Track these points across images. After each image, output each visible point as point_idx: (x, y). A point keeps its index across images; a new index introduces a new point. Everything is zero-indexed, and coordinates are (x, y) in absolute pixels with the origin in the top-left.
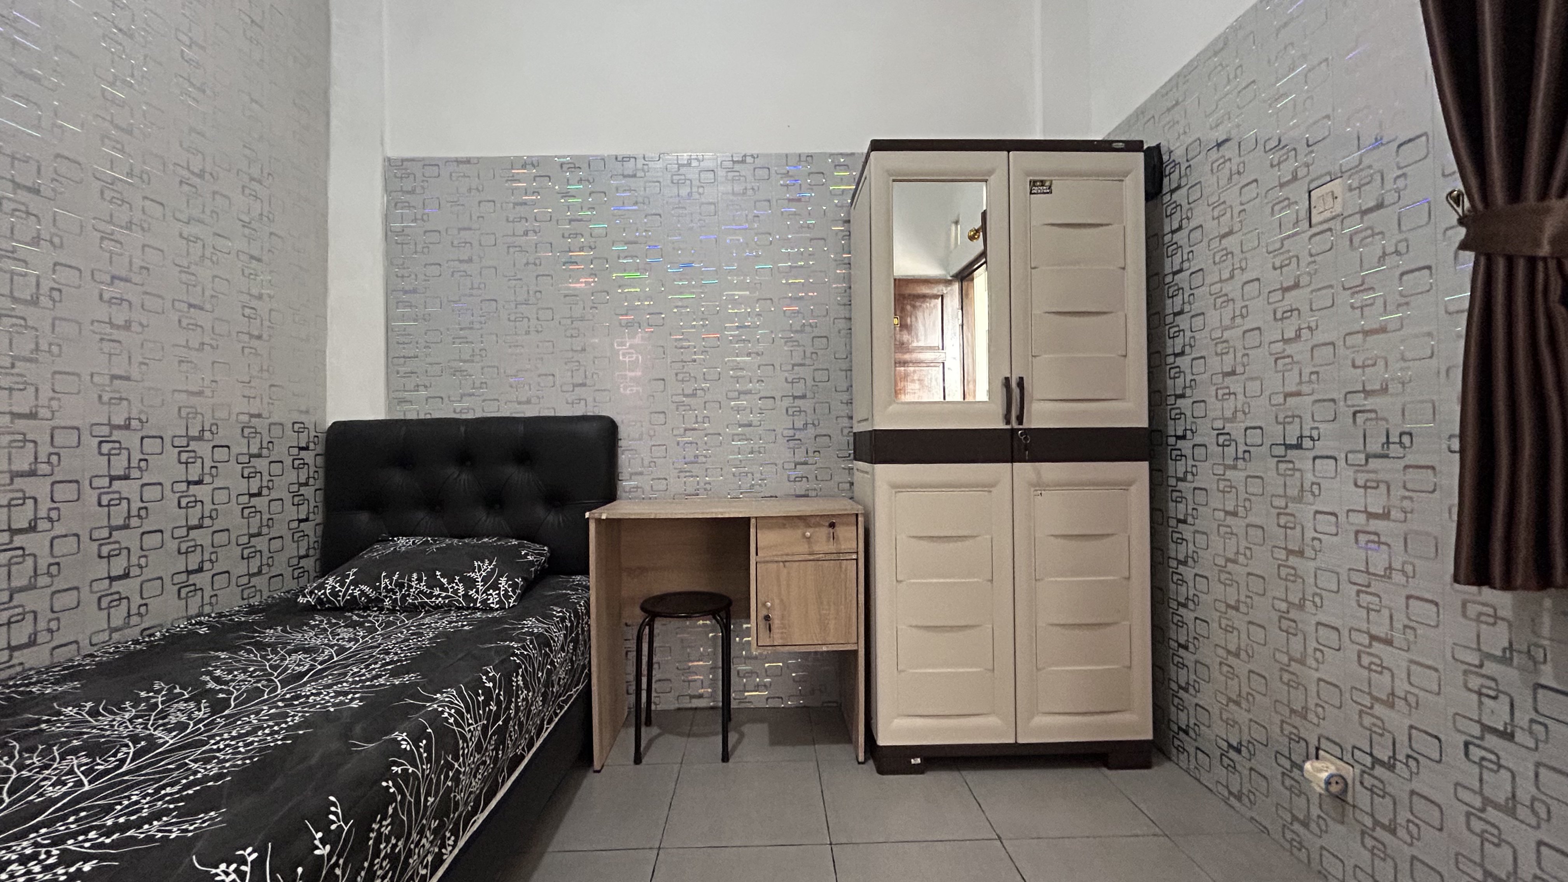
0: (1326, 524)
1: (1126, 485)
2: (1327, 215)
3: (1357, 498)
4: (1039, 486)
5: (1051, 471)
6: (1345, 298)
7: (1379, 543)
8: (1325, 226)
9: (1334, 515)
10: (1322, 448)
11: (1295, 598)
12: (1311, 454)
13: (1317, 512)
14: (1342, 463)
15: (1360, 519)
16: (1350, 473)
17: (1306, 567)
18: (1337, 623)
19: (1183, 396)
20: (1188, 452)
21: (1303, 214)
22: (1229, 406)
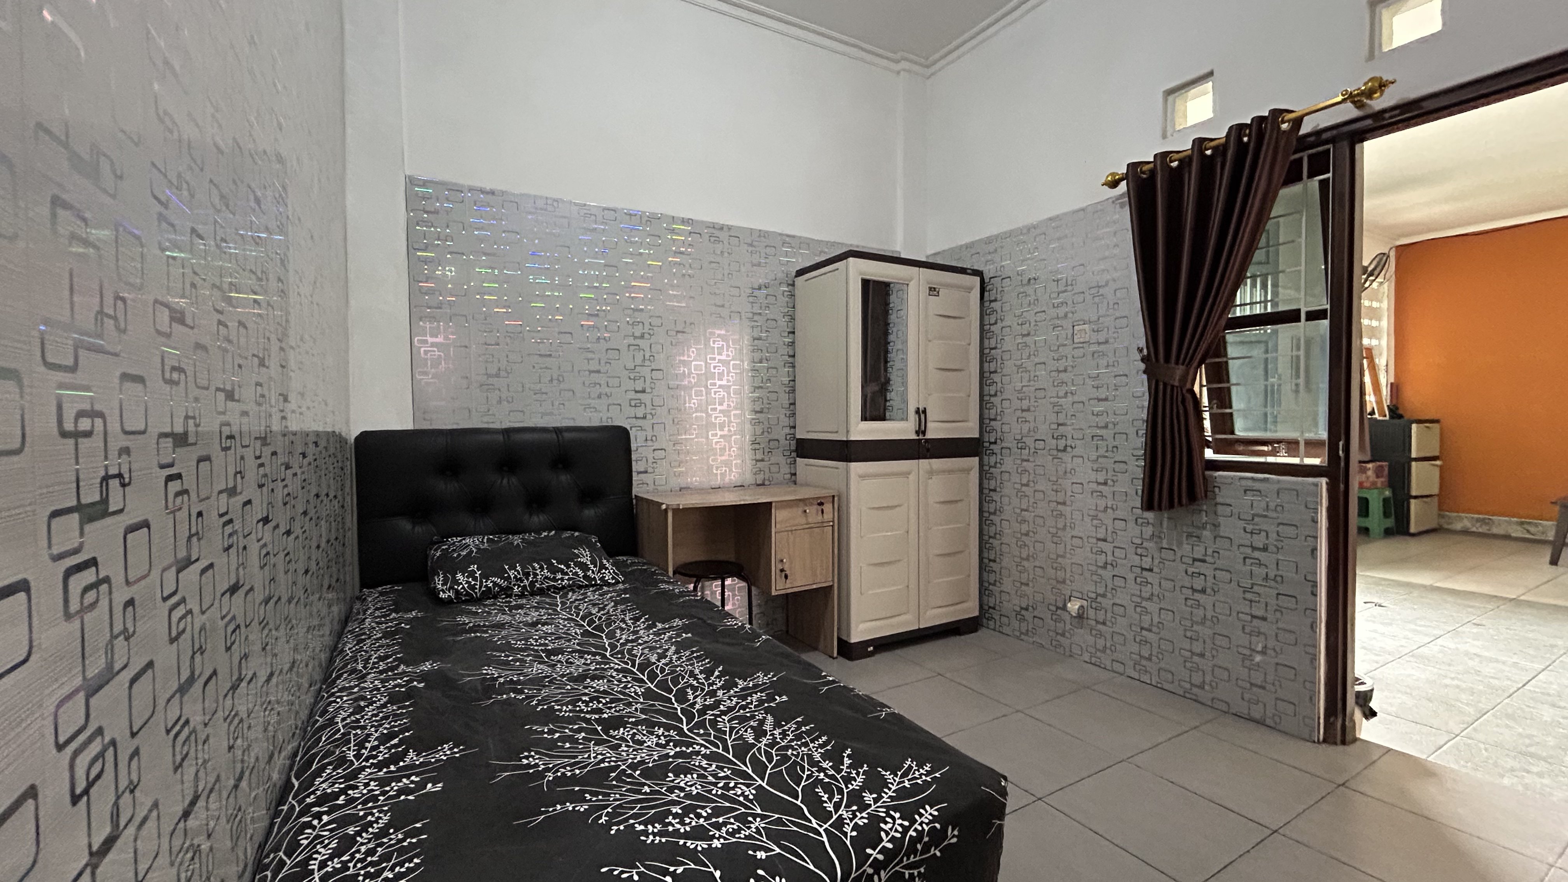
0: (1077, 488)
1: (968, 471)
2: (1082, 340)
3: (1093, 476)
4: (931, 473)
5: (936, 463)
6: (1090, 382)
7: (1102, 496)
8: (1081, 345)
9: (1082, 484)
10: (1076, 452)
11: (1060, 525)
12: (1071, 455)
13: (1073, 483)
14: (1086, 460)
15: (1094, 486)
16: (1089, 464)
17: (1066, 510)
18: (1080, 534)
19: (995, 420)
20: (998, 451)
21: (1070, 336)
22: (1026, 427)
